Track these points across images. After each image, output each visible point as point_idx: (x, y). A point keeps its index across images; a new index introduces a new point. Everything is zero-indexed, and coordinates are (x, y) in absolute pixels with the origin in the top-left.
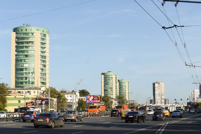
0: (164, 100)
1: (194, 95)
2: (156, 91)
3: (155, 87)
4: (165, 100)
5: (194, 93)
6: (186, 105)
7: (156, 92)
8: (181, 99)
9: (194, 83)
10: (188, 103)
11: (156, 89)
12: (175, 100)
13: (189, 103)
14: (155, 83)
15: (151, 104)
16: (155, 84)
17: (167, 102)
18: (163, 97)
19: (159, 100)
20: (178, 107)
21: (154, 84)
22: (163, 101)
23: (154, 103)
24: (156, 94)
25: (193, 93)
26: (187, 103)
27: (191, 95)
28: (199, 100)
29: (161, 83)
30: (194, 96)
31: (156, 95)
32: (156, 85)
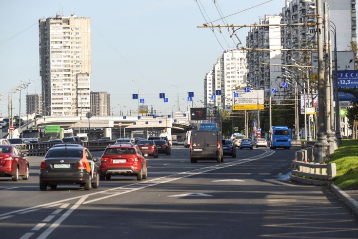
0: (88, 97)
1: (223, 76)
2: (53, 57)
3: (48, 39)
4: (95, 97)
5: (223, 68)
6: (185, 121)
7: (56, 62)
8: (162, 96)
9: (205, 26)
10: (193, 110)
11: (53, 47)
12: (135, 96)
13: (198, 114)
14: (52, 21)
15: (32, 117)
16: (51, 27)
17: (103, 105)
18: (84, 83)
19: (69, 99)
20: (149, 129)
21: (44, 28)
22: (86, 102)
23: (47, 111)
24: (52, 68)
25: (218, 67)
26: (188, 113)
27: (210, 77)
28: (244, 100)
29: (74, 23)
30: (223, 80)
31: (53, 75)
32: (55, 31)
